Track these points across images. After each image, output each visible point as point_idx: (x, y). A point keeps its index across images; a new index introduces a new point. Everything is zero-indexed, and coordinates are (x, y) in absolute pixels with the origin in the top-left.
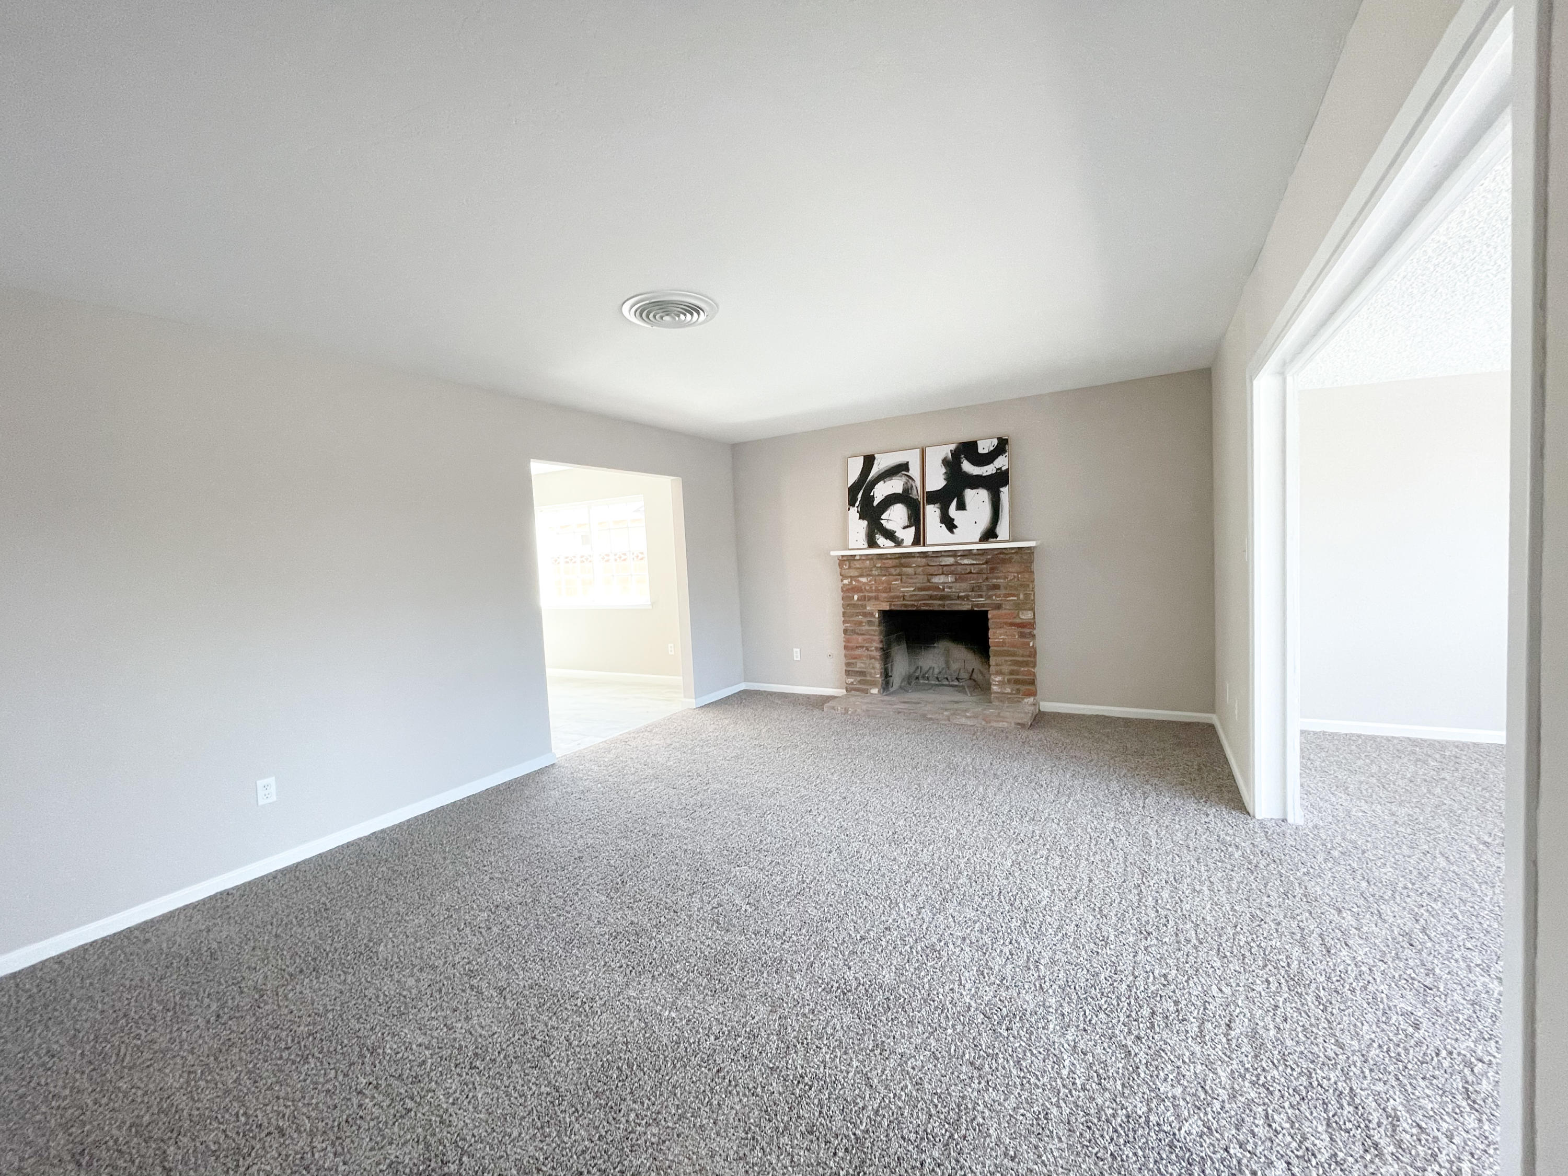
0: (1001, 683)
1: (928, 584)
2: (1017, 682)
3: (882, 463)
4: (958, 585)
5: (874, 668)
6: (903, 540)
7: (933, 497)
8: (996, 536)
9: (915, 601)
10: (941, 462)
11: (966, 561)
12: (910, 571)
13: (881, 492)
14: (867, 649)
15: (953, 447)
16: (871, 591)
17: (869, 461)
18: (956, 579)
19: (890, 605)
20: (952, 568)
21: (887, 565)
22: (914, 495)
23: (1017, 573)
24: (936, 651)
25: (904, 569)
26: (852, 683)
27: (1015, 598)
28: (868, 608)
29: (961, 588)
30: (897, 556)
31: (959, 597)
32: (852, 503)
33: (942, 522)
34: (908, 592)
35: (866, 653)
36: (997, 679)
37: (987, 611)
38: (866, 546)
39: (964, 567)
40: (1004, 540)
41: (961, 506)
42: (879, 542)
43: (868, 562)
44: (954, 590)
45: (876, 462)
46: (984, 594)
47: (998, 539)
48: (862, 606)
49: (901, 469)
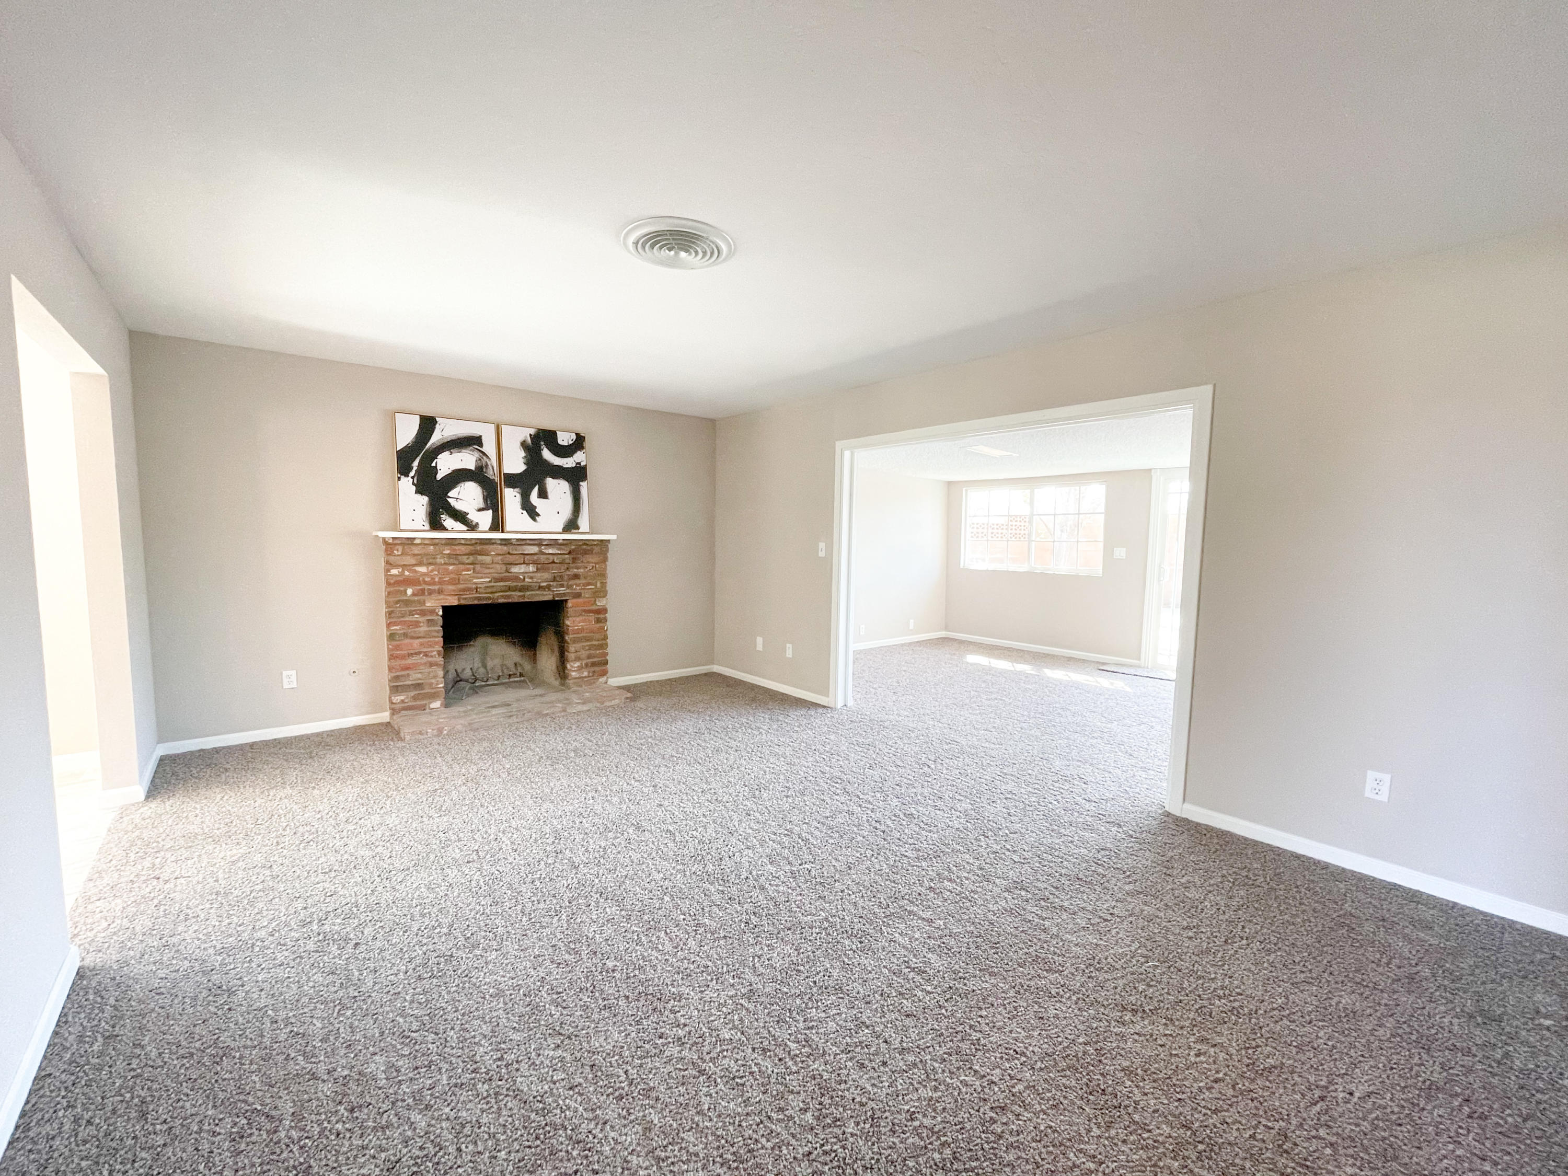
0: (580, 668)
1: (507, 574)
2: (594, 664)
3: (443, 432)
4: (539, 575)
5: (435, 677)
6: (477, 523)
7: (512, 480)
8: (578, 528)
9: (492, 593)
10: (519, 444)
11: (551, 551)
12: (487, 559)
13: (446, 464)
14: (426, 655)
15: (532, 431)
16: (434, 583)
17: (428, 424)
18: (538, 569)
19: (459, 600)
20: (535, 557)
21: (458, 552)
22: (490, 474)
23: (595, 563)
24: (472, 649)
25: (480, 558)
26: (403, 701)
27: (593, 587)
28: (428, 604)
29: (543, 577)
30: (473, 542)
31: (540, 588)
32: (404, 470)
33: (523, 508)
34: (482, 583)
35: (425, 659)
36: (576, 665)
37: (566, 601)
38: (427, 527)
39: (548, 556)
40: (585, 532)
41: (543, 494)
42: (445, 524)
43: (432, 547)
44: (535, 580)
45: (437, 426)
46: (565, 583)
47: (580, 531)
48: (419, 602)
49: (473, 442)
